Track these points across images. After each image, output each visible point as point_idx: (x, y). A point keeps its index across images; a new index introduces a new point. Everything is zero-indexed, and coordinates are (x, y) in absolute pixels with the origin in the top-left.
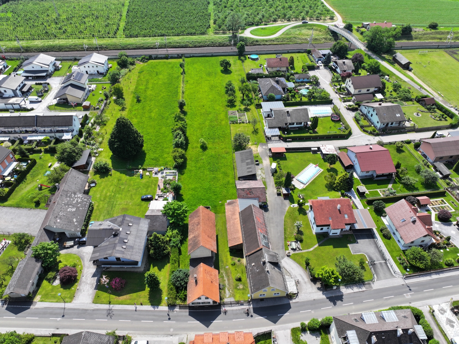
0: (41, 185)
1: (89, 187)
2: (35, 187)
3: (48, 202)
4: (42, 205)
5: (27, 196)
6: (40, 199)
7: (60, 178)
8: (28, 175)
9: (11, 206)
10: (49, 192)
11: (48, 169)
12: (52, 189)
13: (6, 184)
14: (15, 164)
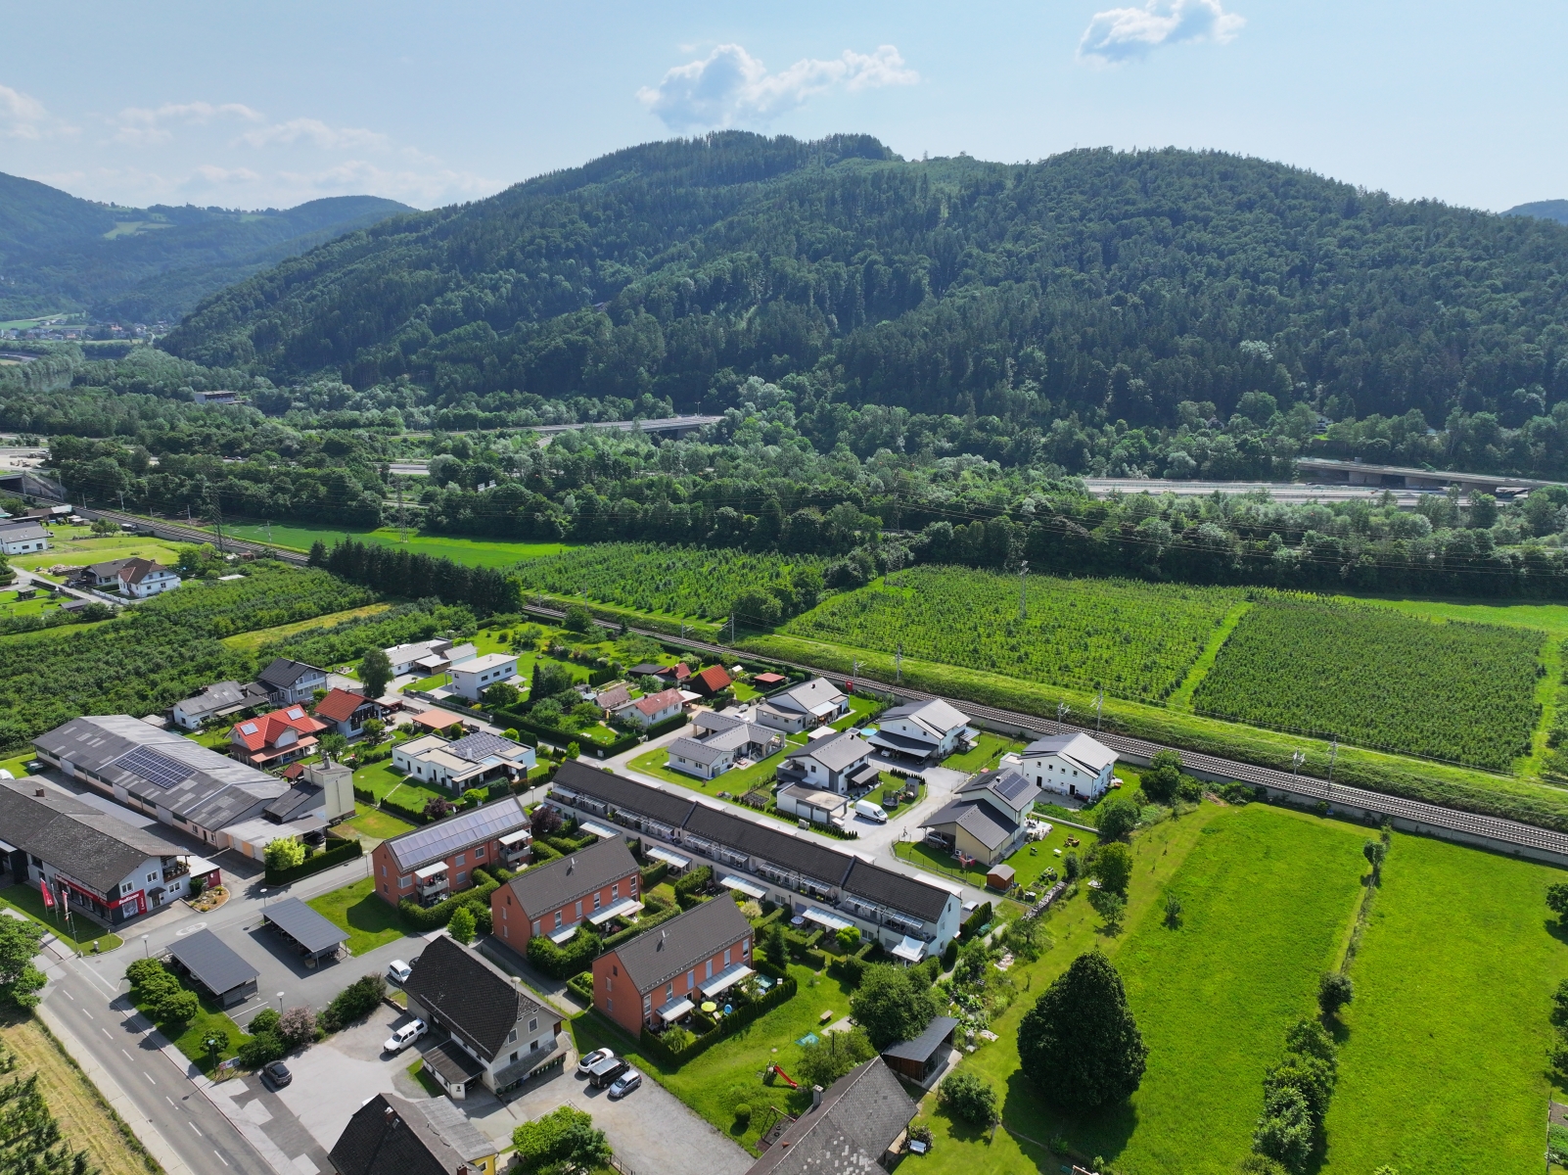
0: (777, 1070)
1: (902, 1147)
2: (758, 1067)
3: (771, 1135)
4: (752, 1135)
5: (729, 1083)
6: (754, 1110)
7: (837, 1073)
8: (758, 1021)
9: (676, 1093)
10: (787, 1102)
11: (815, 1026)
12: (799, 1096)
13: (694, 1021)
14: (745, 971)
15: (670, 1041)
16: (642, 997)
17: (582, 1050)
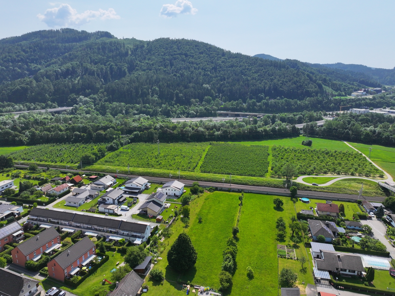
0: (105, 280)
1: (141, 292)
2: (100, 281)
5: (92, 287)
6: (100, 293)
7: (122, 277)
8: (99, 269)
10: (109, 288)
11: (115, 266)
12: (112, 286)
13: (81, 273)
14: (94, 256)
15: (74, 280)
16: (64, 270)
17: (46, 289)
